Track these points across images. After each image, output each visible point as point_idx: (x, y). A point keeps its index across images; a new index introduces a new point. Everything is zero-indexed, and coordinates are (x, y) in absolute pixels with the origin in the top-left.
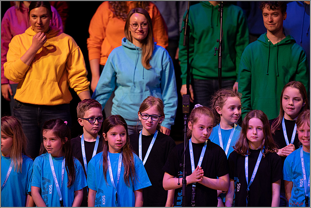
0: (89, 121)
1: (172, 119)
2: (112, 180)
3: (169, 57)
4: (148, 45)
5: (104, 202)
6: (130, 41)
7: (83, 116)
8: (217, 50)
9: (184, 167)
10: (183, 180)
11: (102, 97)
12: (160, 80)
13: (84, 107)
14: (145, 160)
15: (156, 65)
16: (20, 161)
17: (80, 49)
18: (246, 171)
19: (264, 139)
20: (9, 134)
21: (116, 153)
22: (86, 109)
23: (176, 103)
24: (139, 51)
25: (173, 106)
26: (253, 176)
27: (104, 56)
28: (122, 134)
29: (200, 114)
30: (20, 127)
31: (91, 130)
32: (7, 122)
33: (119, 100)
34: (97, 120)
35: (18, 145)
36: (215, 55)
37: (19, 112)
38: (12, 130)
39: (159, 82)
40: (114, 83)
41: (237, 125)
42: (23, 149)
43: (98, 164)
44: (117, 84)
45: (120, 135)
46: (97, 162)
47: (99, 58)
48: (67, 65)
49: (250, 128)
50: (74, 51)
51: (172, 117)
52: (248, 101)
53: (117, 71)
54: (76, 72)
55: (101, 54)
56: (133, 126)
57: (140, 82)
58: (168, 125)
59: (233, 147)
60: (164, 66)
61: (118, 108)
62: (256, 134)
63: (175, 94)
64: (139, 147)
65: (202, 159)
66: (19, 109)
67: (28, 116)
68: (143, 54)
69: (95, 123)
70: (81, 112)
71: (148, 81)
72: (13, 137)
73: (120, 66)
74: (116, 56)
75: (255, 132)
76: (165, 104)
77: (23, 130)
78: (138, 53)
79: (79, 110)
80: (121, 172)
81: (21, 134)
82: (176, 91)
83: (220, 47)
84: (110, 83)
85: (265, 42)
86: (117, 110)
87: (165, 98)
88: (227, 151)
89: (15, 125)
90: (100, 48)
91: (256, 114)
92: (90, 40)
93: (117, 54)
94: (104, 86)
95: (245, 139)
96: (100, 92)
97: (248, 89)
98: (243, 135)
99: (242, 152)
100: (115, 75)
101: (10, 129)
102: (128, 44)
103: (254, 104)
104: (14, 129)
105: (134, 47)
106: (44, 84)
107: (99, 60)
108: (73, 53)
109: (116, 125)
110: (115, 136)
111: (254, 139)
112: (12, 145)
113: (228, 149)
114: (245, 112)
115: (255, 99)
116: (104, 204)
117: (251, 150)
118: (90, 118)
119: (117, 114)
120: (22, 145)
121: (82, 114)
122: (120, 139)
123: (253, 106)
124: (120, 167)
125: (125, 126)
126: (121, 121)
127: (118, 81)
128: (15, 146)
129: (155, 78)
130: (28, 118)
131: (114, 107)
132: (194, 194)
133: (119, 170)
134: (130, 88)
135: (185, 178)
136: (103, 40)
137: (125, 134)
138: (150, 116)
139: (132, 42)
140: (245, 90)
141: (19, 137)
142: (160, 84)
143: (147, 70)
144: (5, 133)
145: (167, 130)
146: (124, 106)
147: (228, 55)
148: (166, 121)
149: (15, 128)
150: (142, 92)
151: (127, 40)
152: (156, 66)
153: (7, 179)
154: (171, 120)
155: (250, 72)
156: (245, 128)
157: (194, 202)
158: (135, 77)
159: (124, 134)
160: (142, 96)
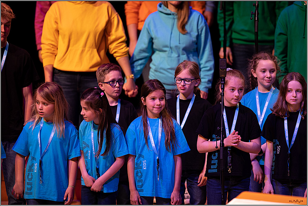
0: (110, 84)
1: (209, 82)
2: (153, 145)
3: (205, 21)
4: (183, 10)
5: (145, 167)
6: (165, 6)
7: (104, 80)
8: (253, 14)
9: (222, 131)
10: (220, 143)
11: (140, 62)
12: (197, 44)
13: (104, 71)
14: (183, 124)
15: (192, 29)
16: (62, 127)
17: (118, 15)
18: (286, 134)
19: (303, 101)
20: (50, 101)
21: (155, 118)
22: (106, 73)
23: (212, 67)
24: (174, 16)
25: (210, 70)
26: (294, 139)
27: (142, 21)
28: (161, 99)
29: (230, 76)
30: (61, 93)
31: (113, 93)
32: (48, 88)
33: (156, 64)
34: (117, 83)
35: (60, 111)
36: (252, 19)
37: (59, 77)
38: (53, 96)
39: (195, 46)
40: (151, 49)
41: (275, 88)
42: (65, 114)
43: (138, 130)
44: (154, 49)
45: (159, 99)
46: (137, 127)
47: (137, 22)
48: (106, 32)
49: (289, 91)
50: (114, 18)
51: (209, 81)
52: (285, 65)
53: (153, 36)
54: (116, 38)
55: (138, 19)
56: (170, 90)
57: (176, 47)
58: (205, 89)
59: (271, 109)
60: (200, 31)
61: (155, 72)
62: (295, 97)
63: (212, 58)
64: (177, 111)
65: (236, 122)
66: (58, 74)
67: (68, 82)
68: (179, 19)
69: (116, 86)
70: (101, 76)
71: (184, 46)
72: (54, 104)
73: (157, 31)
74: (152, 22)
75: (295, 95)
76: (202, 68)
77: (64, 96)
78: (174, 19)
79: (99, 75)
80: (161, 137)
81: (63, 100)
82: (212, 55)
83: (257, 11)
84: (147, 48)
85: (301, 6)
86: (155, 74)
87: (201, 62)
88: (264, 114)
89: (56, 91)
90: (137, 13)
91: (294, 77)
92: (127, 5)
93: (153, 20)
94: (142, 52)
95: (284, 102)
96: (138, 58)
97: (285, 52)
98: (281, 98)
99: (281, 114)
100: (151, 41)
101: (51, 96)
102: (163, 9)
103: (291, 67)
104: (55, 96)
105: (169, 12)
106: (83, 51)
107: (137, 25)
108: (113, 20)
109: (155, 90)
110: (154, 101)
111: (294, 101)
112: (54, 111)
113: (265, 112)
114: (282, 76)
115: (292, 62)
116: (145, 169)
117: (290, 113)
118: (110, 81)
119: (155, 79)
120: (63, 111)
121: (102, 78)
122: (160, 103)
123: (290, 69)
124: (160, 133)
125: (164, 90)
126: (160, 85)
127: (154, 46)
128: (56, 112)
129: (191, 42)
130: (67, 83)
131: (152, 72)
132: (230, 157)
133: (160, 135)
134: (167, 53)
135: (223, 141)
136: (140, 5)
137: (164, 99)
138: (182, 80)
139: (167, 7)
140: (282, 53)
141: (61, 103)
142: (197, 49)
143: (182, 35)
144: (46, 100)
145: (204, 94)
146: (162, 71)
147: (269, 18)
148: (203, 85)
149: (56, 94)
150: (179, 56)
151: (162, 6)
152: (192, 31)
153: (49, 144)
154: (208, 84)
155: (287, 35)
156: (284, 91)
157: (231, 165)
158: (171, 42)
159: (162, 98)
160: (179, 60)
